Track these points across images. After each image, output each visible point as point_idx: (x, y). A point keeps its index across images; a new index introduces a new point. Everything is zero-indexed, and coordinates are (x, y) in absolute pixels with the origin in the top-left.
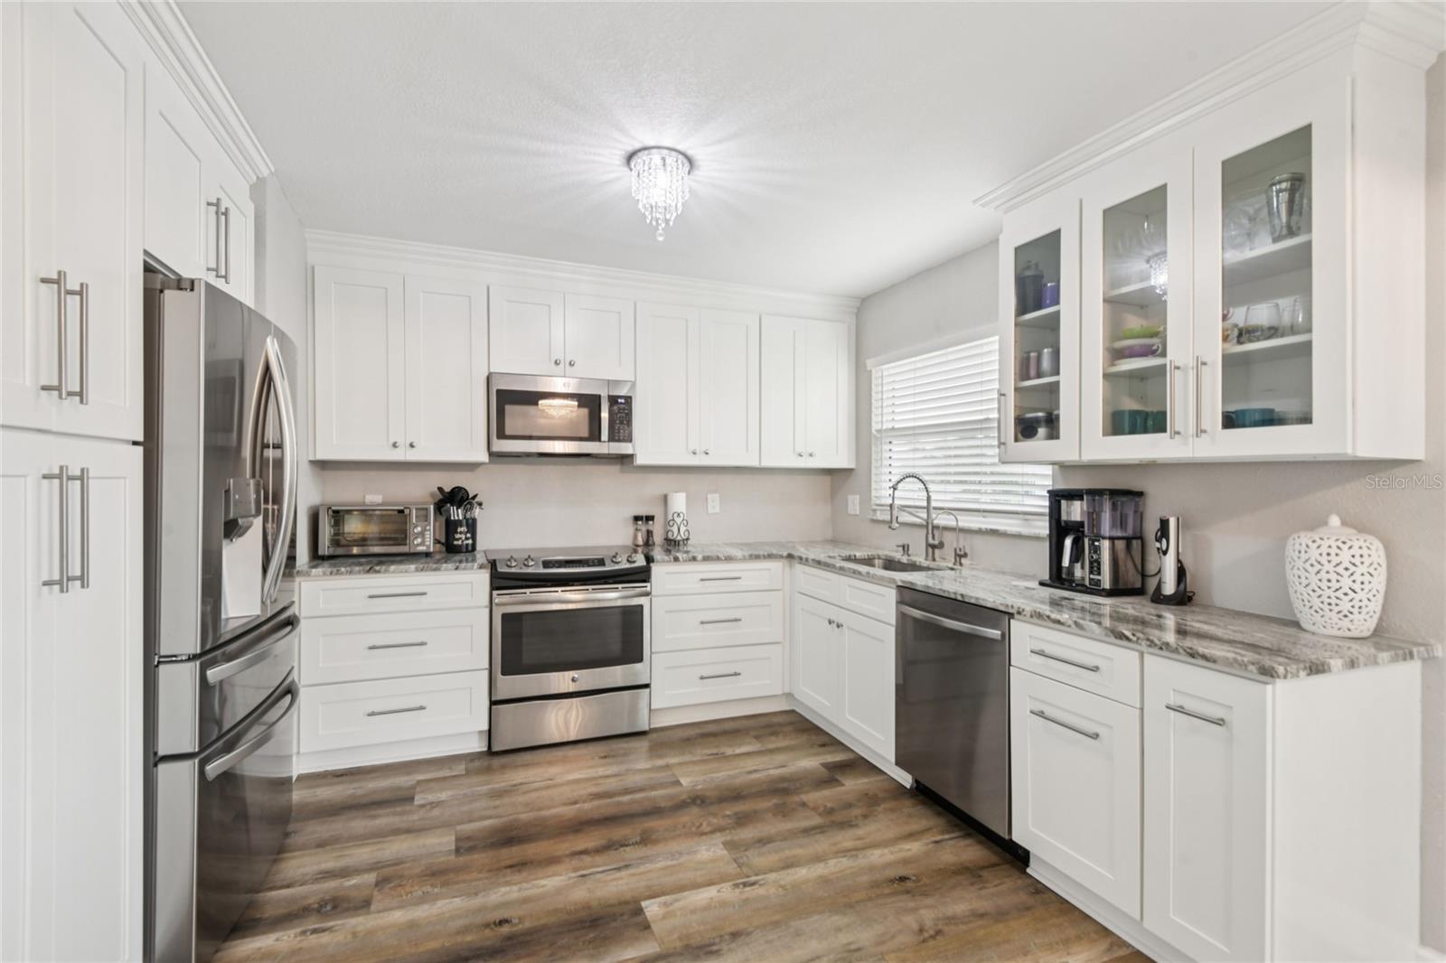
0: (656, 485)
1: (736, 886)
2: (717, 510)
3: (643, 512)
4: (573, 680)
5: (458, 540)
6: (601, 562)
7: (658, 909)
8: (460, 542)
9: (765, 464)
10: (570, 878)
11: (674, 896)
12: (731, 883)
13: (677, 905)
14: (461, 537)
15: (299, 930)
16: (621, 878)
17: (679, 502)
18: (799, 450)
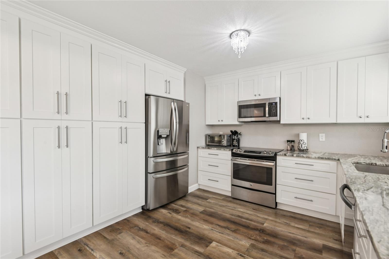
0: (295, 131)
1: (238, 254)
2: (324, 140)
3: (291, 139)
4: (251, 185)
5: (234, 143)
6: (260, 153)
7: (215, 245)
8: (234, 144)
9: (339, 122)
10: (209, 228)
11: (222, 245)
12: (238, 252)
13: (219, 247)
14: (235, 143)
15: (168, 211)
16: (218, 235)
17: (304, 136)
18: (359, 115)
